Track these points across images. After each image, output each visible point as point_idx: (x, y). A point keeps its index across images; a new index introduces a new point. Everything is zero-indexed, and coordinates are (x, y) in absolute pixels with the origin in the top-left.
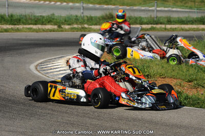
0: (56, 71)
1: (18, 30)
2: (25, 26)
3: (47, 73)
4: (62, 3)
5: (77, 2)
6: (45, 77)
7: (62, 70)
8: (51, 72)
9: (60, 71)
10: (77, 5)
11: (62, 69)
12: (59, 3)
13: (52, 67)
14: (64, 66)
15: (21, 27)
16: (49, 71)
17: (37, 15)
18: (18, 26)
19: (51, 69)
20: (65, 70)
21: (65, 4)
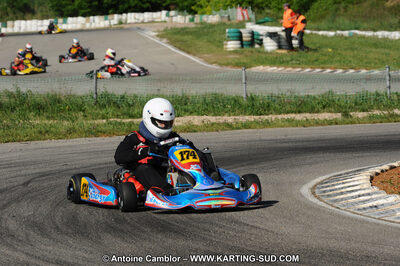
0: (352, 197)
1: (267, 124)
2: (280, 117)
3: (336, 201)
4: (346, 70)
5: (375, 68)
6: (331, 208)
7: (363, 195)
8: (342, 199)
9: (359, 196)
10: (376, 72)
11: (362, 192)
12: (340, 71)
13: (343, 190)
14: (365, 186)
15: (272, 117)
16: (338, 197)
17: (302, 94)
18: (266, 117)
19: (342, 193)
20: (369, 194)
21: (352, 71)
